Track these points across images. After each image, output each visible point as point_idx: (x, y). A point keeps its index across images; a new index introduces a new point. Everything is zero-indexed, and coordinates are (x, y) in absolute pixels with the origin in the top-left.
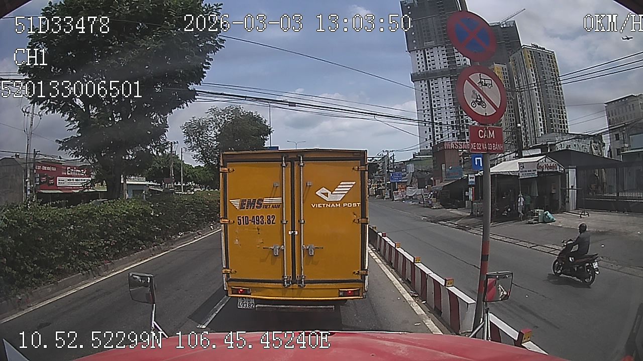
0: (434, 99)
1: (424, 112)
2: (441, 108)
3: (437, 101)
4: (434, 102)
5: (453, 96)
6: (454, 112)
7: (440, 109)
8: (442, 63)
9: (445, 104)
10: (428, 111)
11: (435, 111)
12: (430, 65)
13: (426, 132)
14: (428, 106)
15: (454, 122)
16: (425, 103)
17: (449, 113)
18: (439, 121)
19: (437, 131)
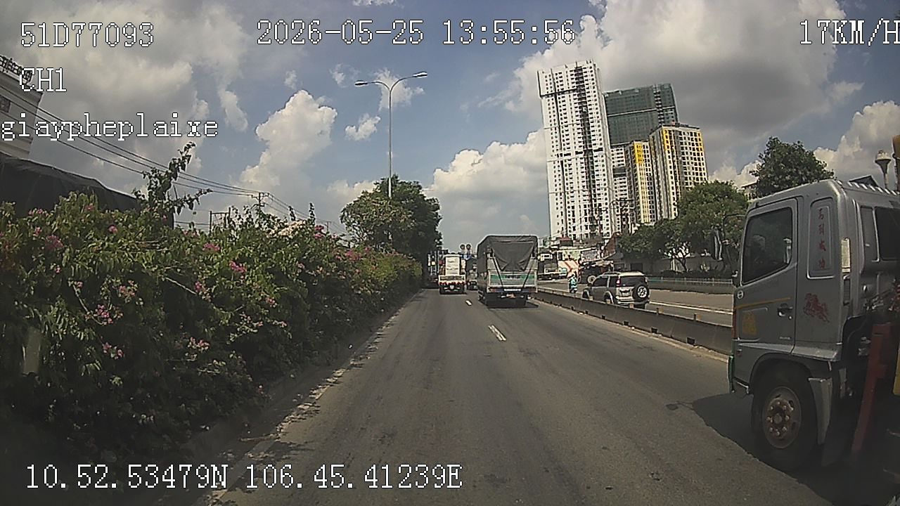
0: (567, 182)
1: (557, 195)
2: (575, 191)
3: (571, 183)
4: (567, 184)
6: (588, 195)
7: (572, 192)
8: (577, 143)
9: (579, 187)
10: (561, 194)
11: (568, 194)
12: (564, 145)
13: (558, 216)
14: (560, 189)
16: (558, 185)
19: (569, 216)
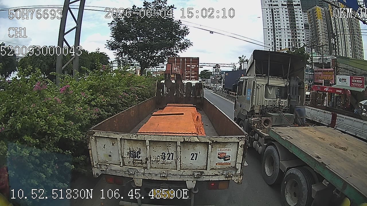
0: (276, 22)
1: (269, 30)
2: (281, 29)
3: (278, 23)
4: (276, 24)
5: (290, 22)
6: (291, 33)
7: (279, 30)
9: (284, 27)
10: (272, 30)
11: (276, 30)
13: (269, 45)
14: (271, 27)
15: (290, 40)
16: (270, 24)
17: (286, 33)
18: (279, 38)
19: (278, 45)
